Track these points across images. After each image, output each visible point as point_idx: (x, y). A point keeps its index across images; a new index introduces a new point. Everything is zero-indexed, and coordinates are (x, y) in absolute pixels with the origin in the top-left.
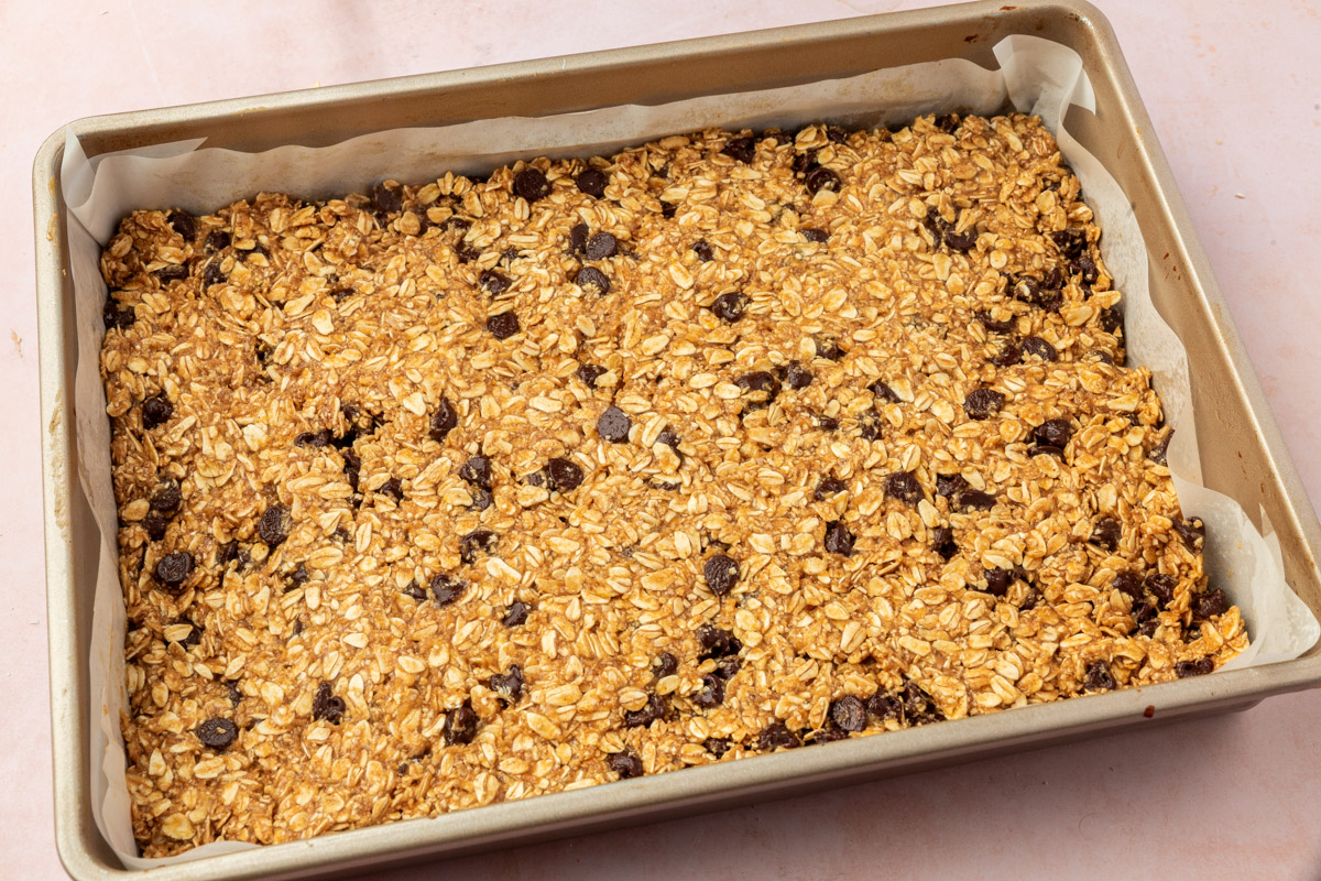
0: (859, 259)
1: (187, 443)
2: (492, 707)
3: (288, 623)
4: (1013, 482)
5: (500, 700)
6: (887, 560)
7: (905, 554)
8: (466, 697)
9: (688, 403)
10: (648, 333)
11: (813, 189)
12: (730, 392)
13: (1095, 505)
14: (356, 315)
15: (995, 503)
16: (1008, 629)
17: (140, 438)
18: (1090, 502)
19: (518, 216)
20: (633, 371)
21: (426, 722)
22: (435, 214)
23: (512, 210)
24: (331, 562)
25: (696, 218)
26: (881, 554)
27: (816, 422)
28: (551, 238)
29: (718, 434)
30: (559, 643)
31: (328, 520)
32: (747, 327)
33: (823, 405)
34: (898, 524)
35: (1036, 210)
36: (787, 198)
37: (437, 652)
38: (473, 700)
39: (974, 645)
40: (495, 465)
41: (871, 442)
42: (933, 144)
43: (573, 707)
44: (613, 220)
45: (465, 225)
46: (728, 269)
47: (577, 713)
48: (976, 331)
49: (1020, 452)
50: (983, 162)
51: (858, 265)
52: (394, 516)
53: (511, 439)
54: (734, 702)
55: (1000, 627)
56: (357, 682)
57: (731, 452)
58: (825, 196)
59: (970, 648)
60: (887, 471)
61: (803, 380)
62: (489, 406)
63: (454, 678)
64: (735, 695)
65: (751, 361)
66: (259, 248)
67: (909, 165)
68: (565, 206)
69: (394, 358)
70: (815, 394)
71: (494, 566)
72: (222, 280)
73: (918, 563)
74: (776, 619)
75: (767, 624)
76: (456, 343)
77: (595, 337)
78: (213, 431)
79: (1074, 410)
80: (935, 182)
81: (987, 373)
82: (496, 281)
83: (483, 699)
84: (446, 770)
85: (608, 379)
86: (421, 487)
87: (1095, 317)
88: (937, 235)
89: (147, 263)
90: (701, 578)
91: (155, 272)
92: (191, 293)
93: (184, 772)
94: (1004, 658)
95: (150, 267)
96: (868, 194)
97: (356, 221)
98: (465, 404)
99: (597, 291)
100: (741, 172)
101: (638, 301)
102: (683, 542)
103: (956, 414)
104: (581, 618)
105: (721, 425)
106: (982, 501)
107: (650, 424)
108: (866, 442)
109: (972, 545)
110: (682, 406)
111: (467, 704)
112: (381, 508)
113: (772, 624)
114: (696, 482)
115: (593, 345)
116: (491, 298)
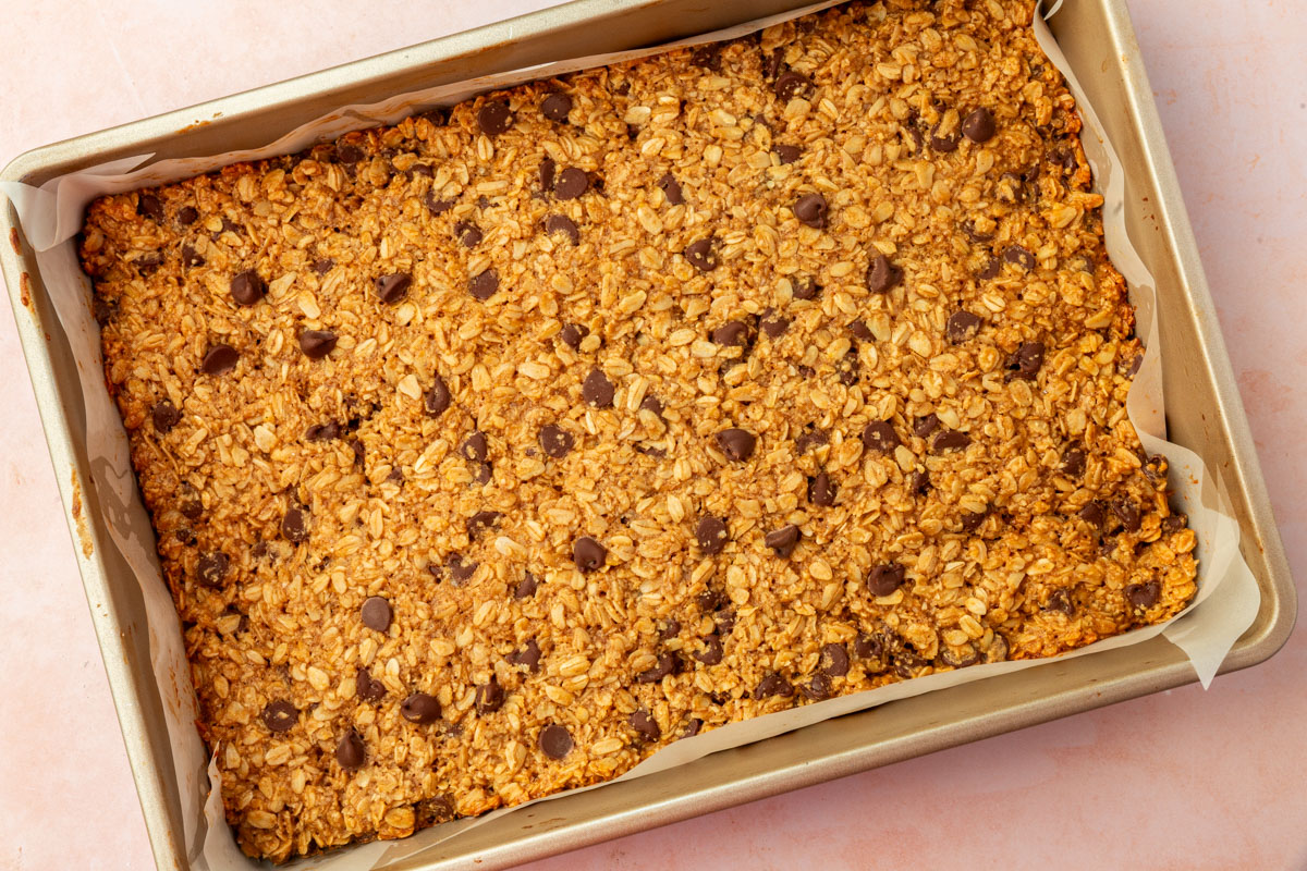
0: (836, 179)
1: (202, 455)
2: (514, 680)
3: (323, 607)
4: (986, 417)
5: (520, 674)
6: (866, 511)
7: (883, 503)
8: (491, 672)
9: (668, 365)
10: (625, 286)
11: (784, 97)
12: (706, 350)
13: (1064, 431)
14: (339, 290)
15: (969, 442)
16: (978, 566)
17: (156, 441)
18: (1059, 429)
19: (483, 157)
20: (614, 330)
21: (459, 695)
22: (400, 161)
23: (476, 150)
24: (352, 550)
25: (660, 144)
26: (862, 505)
27: (793, 371)
28: (519, 182)
29: (700, 393)
30: (567, 614)
31: (346, 513)
32: (722, 275)
33: (800, 353)
34: (875, 471)
35: (1022, 99)
36: (757, 109)
37: (463, 631)
38: (499, 675)
39: (947, 585)
40: (492, 441)
41: (847, 388)
42: (911, 24)
43: (585, 677)
44: (578, 151)
45: (430, 171)
46: (696, 210)
47: (590, 681)
48: (959, 244)
49: (996, 380)
50: (965, 41)
51: (835, 187)
52: (401, 500)
53: (503, 414)
54: (732, 659)
55: (972, 565)
56: (394, 666)
57: (712, 410)
58: (797, 107)
59: (944, 588)
60: (864, 419)
61: (781, 328)
62: (480, 378)
63: (478, 654)
64: (733, 652)
65: (726, 312)
66: (229, 225)
67: (887, 55)
68: (530, 142)
69: (384, 337)
70: (791, 342)
71: (501, 544)
72: (201, 262)
73: (896, 511)
74: (762, 575)
75: (754, 581)
76: (440, 314)
77: (573, 293)
78: (227, 438)
79: (1050, 329)
80: (914, 76)
81: (968, 292)
82: (472, 233)
83: (506, 672)
84: (479, 742)
85: (590, 342)
86: (422, 470)
87: (1078, 219)
88: (919, 139)
89: (124, 252)
90: (695, 542)
91: (134, 262)
92: (172, 279)
93: (257, 759)
94: (974, 594)
95: (128, 257)
96: (844, 96)
97: (326, 177)
98: (457, 380)
99: (568, 242)
100: (710, 83)
101: (613, 249)
102: (675, 506)
103: (933, 344)
104: (585, 588)
105: (703, 384)
106: (958, 440)
107: (633, 388)
108: (843, 387)
109: (948, 487)
110: (662, 368)
111: (494, 678)
112: (388, 495)
113: (758, 579)
114: (681, 445)
115: (574, 303)
116: (468, 254)
